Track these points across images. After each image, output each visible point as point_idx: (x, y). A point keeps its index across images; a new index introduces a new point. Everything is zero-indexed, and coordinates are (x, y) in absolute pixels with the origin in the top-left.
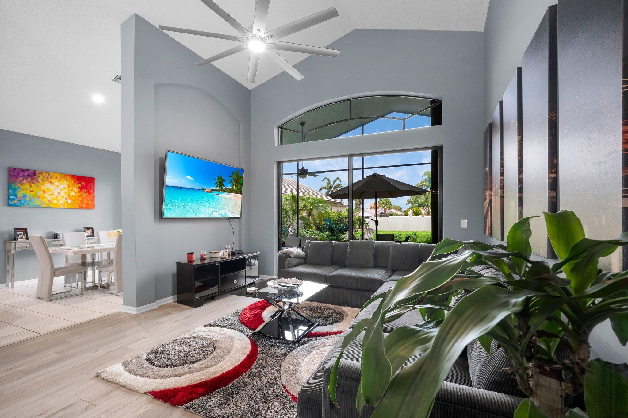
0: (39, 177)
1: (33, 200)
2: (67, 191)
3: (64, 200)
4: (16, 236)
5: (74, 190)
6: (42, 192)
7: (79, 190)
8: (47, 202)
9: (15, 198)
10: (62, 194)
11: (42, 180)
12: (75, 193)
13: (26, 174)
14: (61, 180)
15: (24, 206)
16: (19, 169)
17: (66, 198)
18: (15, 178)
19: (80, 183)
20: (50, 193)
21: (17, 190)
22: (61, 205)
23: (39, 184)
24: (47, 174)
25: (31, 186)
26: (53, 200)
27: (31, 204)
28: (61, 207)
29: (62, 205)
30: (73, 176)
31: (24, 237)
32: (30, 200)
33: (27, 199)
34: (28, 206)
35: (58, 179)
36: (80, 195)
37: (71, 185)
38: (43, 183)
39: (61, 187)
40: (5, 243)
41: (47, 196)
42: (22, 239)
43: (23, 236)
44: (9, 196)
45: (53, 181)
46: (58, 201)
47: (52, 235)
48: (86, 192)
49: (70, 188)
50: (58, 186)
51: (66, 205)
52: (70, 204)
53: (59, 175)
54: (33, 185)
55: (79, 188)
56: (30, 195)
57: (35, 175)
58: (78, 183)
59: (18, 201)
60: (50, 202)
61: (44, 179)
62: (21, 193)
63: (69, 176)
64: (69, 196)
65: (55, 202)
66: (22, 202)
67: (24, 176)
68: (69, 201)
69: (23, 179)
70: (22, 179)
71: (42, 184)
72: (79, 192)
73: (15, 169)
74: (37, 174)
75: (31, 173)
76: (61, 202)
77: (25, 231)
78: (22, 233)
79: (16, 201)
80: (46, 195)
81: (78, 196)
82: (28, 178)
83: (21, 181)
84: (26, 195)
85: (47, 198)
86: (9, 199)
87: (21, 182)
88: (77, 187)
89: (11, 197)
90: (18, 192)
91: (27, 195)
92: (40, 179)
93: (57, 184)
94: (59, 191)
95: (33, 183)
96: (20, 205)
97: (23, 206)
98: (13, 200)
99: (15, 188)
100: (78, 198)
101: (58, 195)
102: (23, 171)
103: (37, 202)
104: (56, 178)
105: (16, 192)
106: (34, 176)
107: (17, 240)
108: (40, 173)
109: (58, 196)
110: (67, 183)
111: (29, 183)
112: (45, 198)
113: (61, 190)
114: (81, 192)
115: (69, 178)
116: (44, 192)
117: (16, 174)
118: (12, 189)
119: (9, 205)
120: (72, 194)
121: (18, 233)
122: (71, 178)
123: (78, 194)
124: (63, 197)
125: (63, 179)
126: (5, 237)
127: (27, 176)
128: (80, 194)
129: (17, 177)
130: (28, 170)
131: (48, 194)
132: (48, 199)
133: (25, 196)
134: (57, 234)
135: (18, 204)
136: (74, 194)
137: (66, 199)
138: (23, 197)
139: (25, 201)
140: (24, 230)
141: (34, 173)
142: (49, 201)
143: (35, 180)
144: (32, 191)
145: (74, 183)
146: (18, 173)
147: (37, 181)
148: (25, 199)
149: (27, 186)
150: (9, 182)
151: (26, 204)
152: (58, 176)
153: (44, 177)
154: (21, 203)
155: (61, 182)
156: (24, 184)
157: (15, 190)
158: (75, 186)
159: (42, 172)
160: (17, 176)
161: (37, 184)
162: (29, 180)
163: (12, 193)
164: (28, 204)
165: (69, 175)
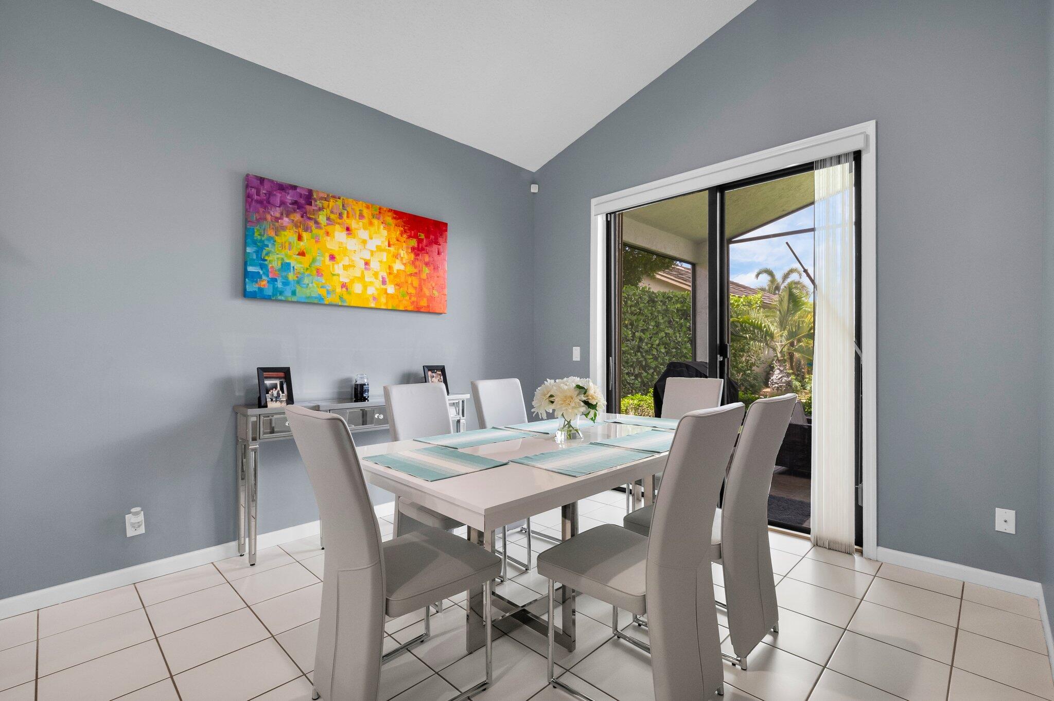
0: (321, 209)
1: (306, 281)
2: (385, 260)
3: (378, 283)
4: (263, 391)
5: (402, 256)
6: (327, 258)
7: (412, 256)
8: (338, 290)
9: (261, 272)
10: (374, 265)
11: (328, 219)
12: (405, 264)
13: (289, 198)
14: (371, 224)
15: (283, 298)
16: (272, 181)
17: (383, 278)
18: (261, 210)
19: (416, 237)
20: (346, 261)
21: (267, 246)
22: (371, 299)
23: (321, 232)
24: (340, 203)
25: (300, 238)
26: (352, 281)
27: (302, 293)
28: (373, 305)
29: (374, 299)
30: (399, 215)
31: (283, 397)
32: (299, 282)
33: (291, 276)
34: (294, 299)
35: (366, 221)
36: (416, 271)
37: (393, 241)
38: (330, 228)
39: (372, 245)
40: (237, 413)
41: (338, 268)
42: (276, 401)
43: (280, 392)
44: (245, 264)
45: (354, 224)
46: (365, 288)
47: (350, 390)
48: (427, 264)
49: (392, 249)
50: (364, 242)
51: (383, 300)
52: (392, 296)
53: (368, 207)
54: (305, 235)
55: (413, 249)
56: (298, 264)
57: (310, 204)
58: (410, 237)
59: (268, 282)
60: (347, 289)
61: (332, 216)
62: (276, 257)
63: (390, 214)
64: (390, 273)
65: (357, 288)
66: (279, 285)
67: (283, 203)
68: (391, 289)
69: (282, 214)
70: (278, 215)
71: (327, 234)
72: (413, 263)
73: (262, 180)
74: (316, 201)
75: (301, 195)
76: (371, 291)
77: (285, 374)
78: (278, 382)
79: (264, 283)
80: (336, 266)
81: (411, 275)
82: (295, 211)
83: (277, 219)
84: (289, 264)
85: (338, 275)
86: (246, 274)
87: (276, 224)
88: (407, 248)
89: (250, 269)
90: (267, 254)
91: (292, 265)
92: (322, 218)
93: (363, 234)
94: (367, 256)
95: (307, 229)
96: (274, 295)
97: (280, 298)
98: (256, 277)
99: (261, 241)
100: (410, 280)
101: (366, 268)
102: (282, 188)
103: (314, 288)
104: (361, 216)
105: (264, 252)
106: (308, 207)
107: (266, 406)
108: (321, 199)
109: (366, 273)
110: (385, 233)
111: (297, 227)
112: (334, 275)
113: (372, 253)
114: (417, 263)
115: (389, 219)
116: (332, 258)
117: (263, 197)
118: (255, 243)
119: (246, 295)
120: (398, 266)
121: (268, 382)
122: (394, 221)
123: (411, 269)
124: (376, 275)
125: (375, 221)
126: (237, 394)
127: (291, 204)
128: (416, 267)
129: (265, 207)
130: (294, 188)
131: (341, 265)
132: (344, 279)
133: (286, 267)
134: (362, 385)
135: (269, 291)
136: (402, 267)
137: (384, 282)
138: (279, 270)
139: (286, 283)
140: (282, 374)
141: (309, 197)
142: (344, 286)
143: (310, 219)
144: (302, 254)
145: (401, 235)
146: (270, 194)
147: (317, 223)
148: (286, 278)
149: (289, 235)
150: (247, 221)
151: (288, 293)
152: (366, 212)
153: (332, 212)
154: (275, 289)
155: (372, 229)
156: (284, 228)
157: (261, 247)
158: (404, 245)
159: (328, 195)
160: (266, 203)
161: (315, 231)
162: (297, 217)
163: (255, 257)
164: (294, 293)
165: (390, 210)
